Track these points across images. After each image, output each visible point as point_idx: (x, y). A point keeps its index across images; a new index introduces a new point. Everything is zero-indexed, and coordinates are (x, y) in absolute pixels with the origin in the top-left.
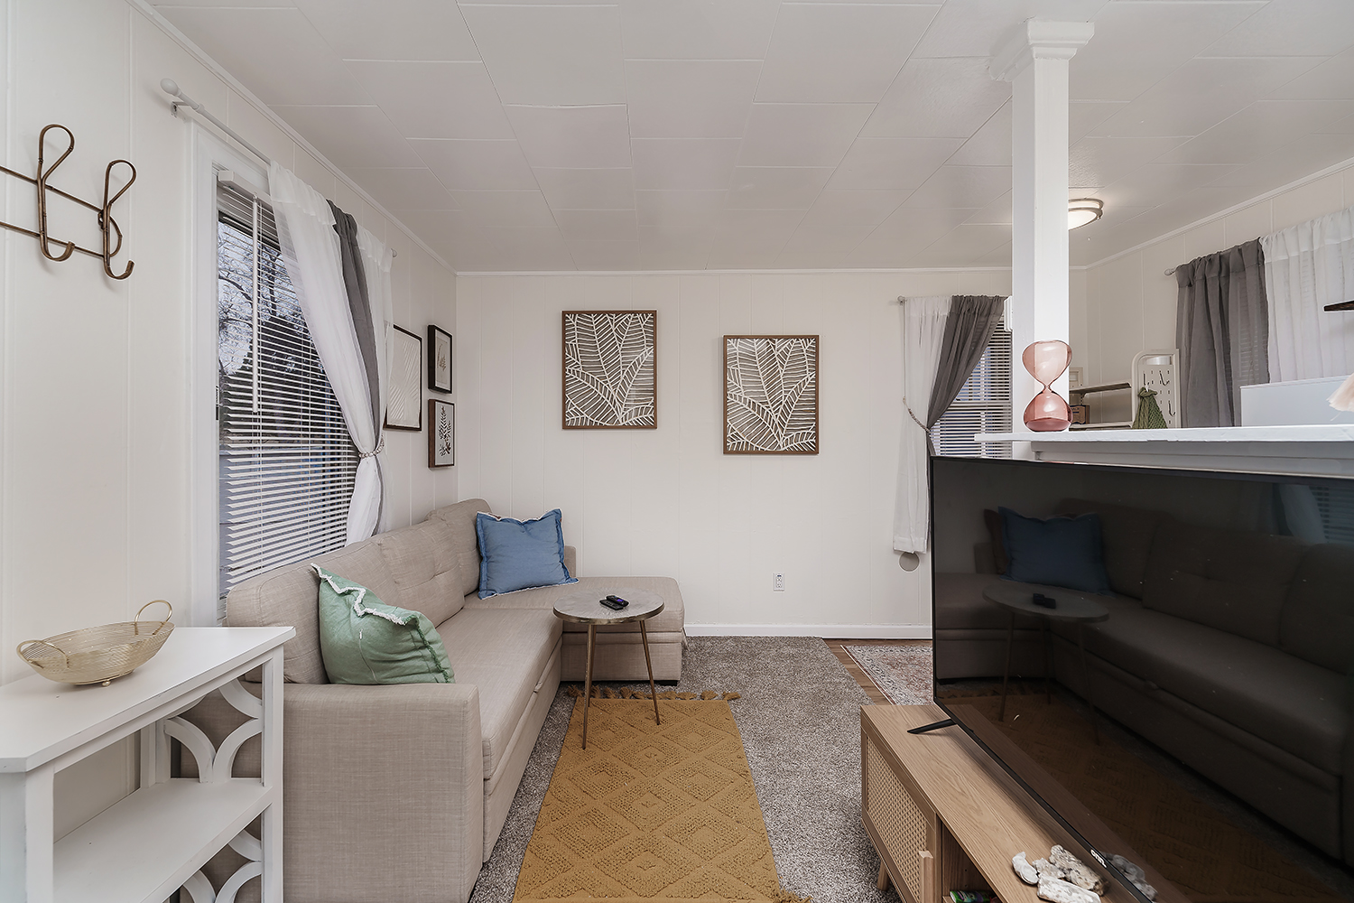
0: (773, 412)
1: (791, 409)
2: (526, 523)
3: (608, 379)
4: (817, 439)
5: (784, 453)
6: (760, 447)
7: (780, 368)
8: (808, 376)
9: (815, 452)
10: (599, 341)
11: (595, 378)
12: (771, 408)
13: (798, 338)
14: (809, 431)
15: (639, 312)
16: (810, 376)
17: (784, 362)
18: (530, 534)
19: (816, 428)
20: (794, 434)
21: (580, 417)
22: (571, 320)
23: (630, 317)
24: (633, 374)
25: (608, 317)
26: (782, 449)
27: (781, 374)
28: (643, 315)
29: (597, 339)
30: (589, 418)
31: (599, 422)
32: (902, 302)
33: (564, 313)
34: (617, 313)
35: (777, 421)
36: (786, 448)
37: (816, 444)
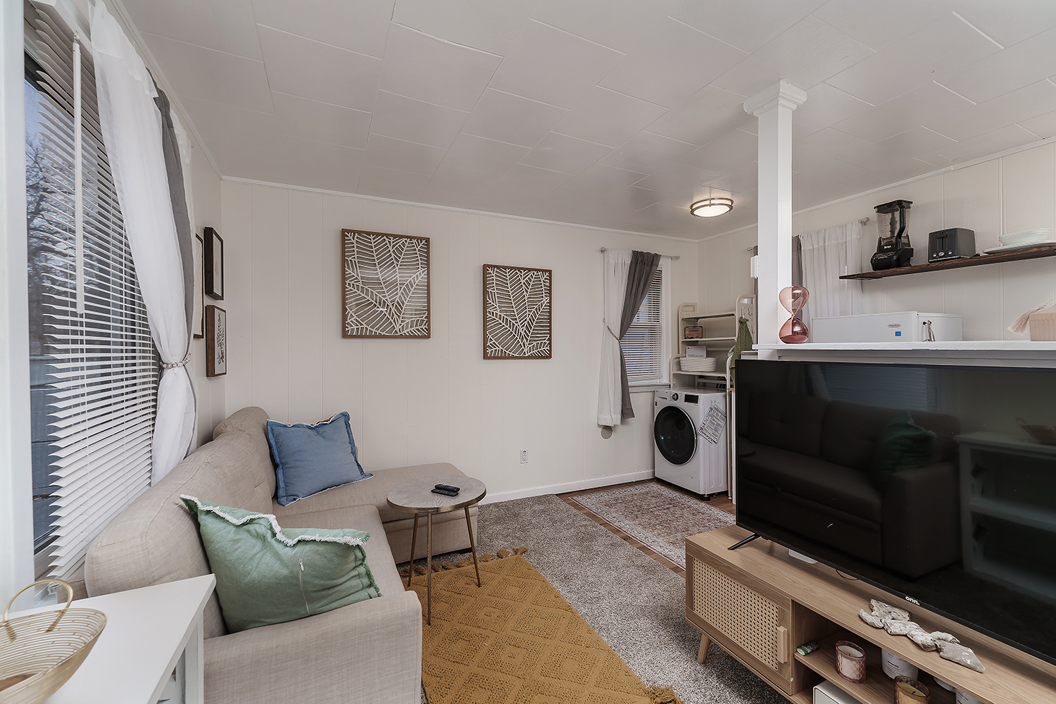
0: (520, 326)
1: (533, 325)
2: (317, 427)
3: (387, 294)
4: (550, 347)
5: (528, 358)
6: (511, 354)
7: (525, 293)
8: (544, 300)
9: (549, 357)
10: (378, 259)
11: (375, 292)
12: (519, 323)
13: (537, 270)
14: (545, 341)
15: (414, 238)
16: (545, 300)
17: (528, 289)
18: (324, 437)
19: (550, 339)
20: (535, 343)
21: (360, 326)
22: (351, 238)
23: (406, 241)
24: (410, 291)
25: (386, 239)
26: (527, 355)
27: (526, 298)
28: (417, 241)
29: (376, 258)
30: (369, 328)
31: (378, 332)
32: (602, 251)
33: (343, 231)
34: (395, 236)
35: (523, 333)
36: (529, 354)
37: (550, 351)
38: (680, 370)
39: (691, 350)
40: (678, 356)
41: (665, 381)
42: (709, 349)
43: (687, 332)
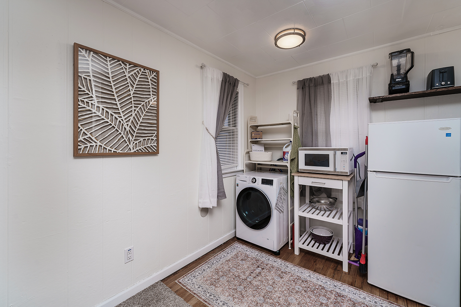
0: (125, 121)
1: (139, 120)
4: (158, 143)
5: (133, 154)
6: (113, 150)
7: (130, 88)
8: (152, 98)
9: (157, 153)
12: (123, 118)
13: (144, 67)
14: (153, 138)
17: (134, 84)
19: (157, 136)
20: (142, 139)
26: (132, 151)
27: (132, 93)
35: (128, 129)
36: (135, 150)
37: (158, 147)
38: (250, 160)
39: (255, 147)
40: (248, 150)
41: (240, 168)
42: (266, 146)
43: (253, 135)
